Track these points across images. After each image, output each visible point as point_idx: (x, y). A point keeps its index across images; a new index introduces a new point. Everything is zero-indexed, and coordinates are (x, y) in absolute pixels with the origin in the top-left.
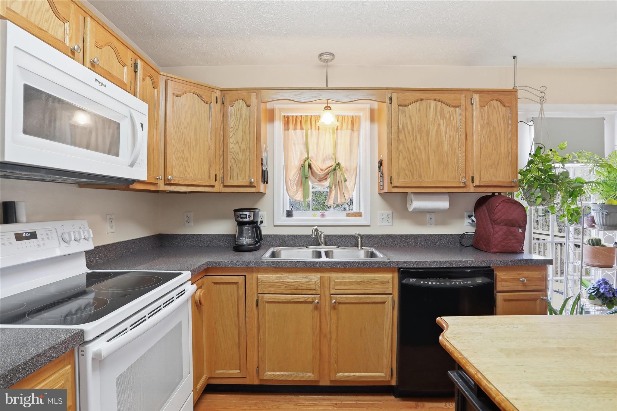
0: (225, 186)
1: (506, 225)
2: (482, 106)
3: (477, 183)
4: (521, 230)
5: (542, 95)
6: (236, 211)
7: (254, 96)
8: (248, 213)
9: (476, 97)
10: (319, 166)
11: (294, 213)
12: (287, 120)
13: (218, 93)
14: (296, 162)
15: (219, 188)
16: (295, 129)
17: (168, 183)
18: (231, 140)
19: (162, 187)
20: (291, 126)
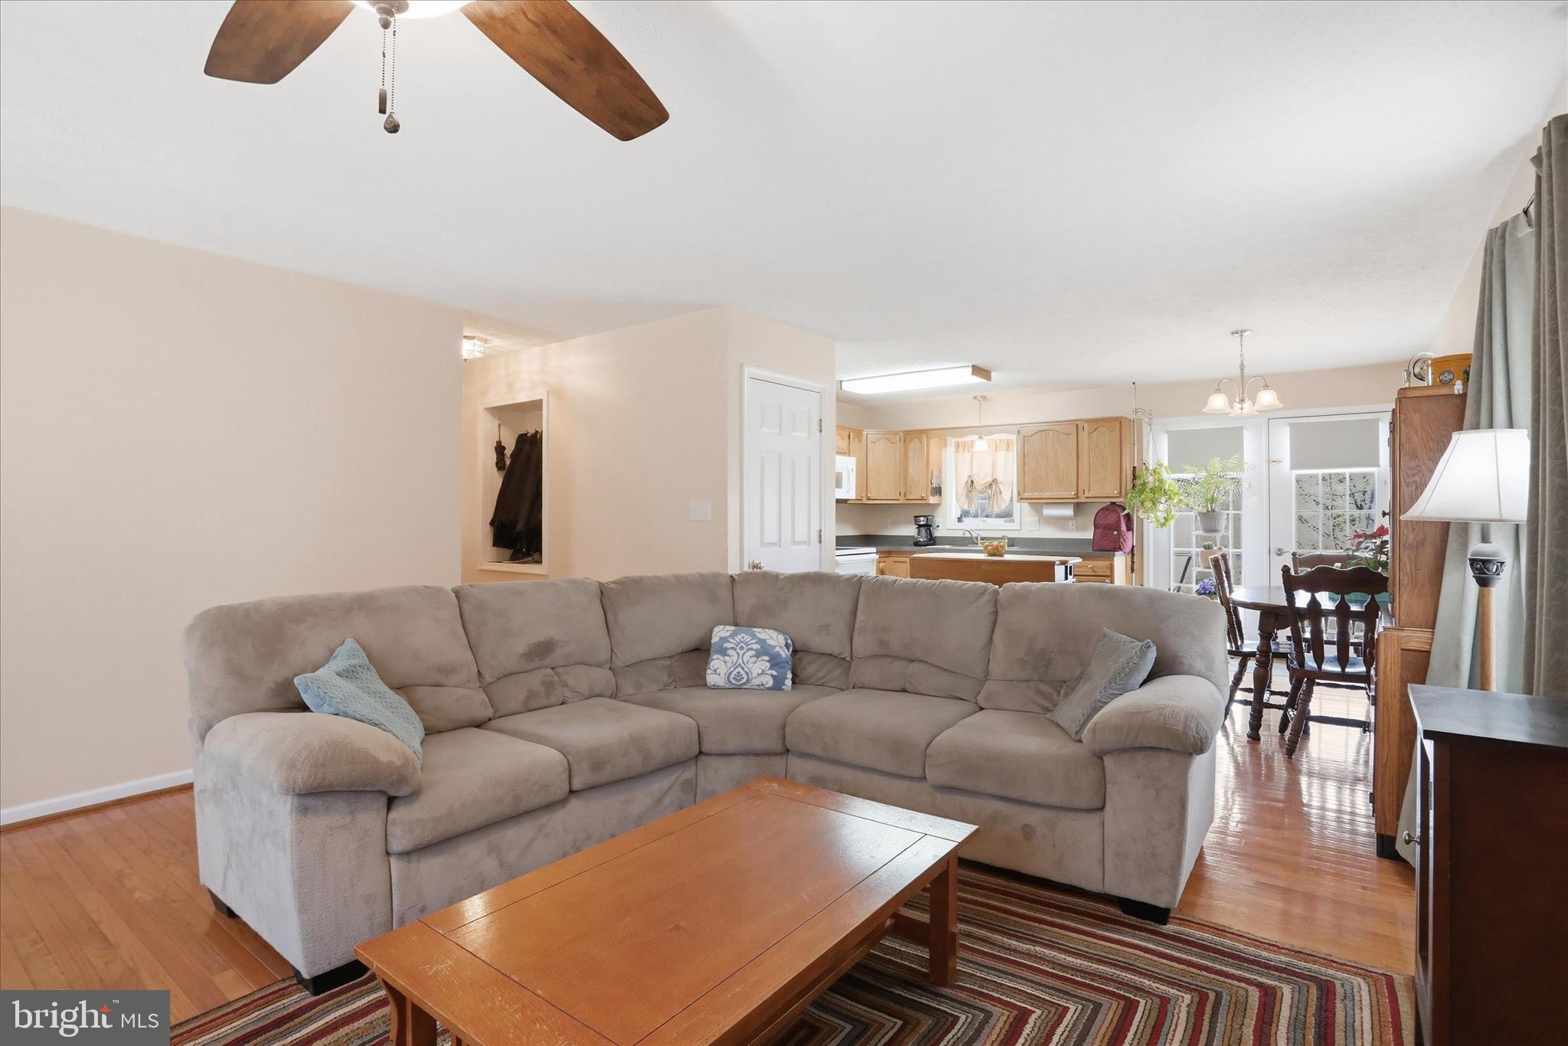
0: (907, 500)
1: (1104, 528)
2: (1089, 433)
3: (1087, 495)
4: (1115, 533)
5: (1150, 417)
6: (915, 517)
7: (924, 435)
8: (922, 519)
9: (1086, 425)
10: (981, 481)
11: (964, 519)
12: (958, 445)
13: (902, 434)
14: (964, 479)
15: (902, 501)
16: (964, 452)
17: (869, 499)
18: (910, 467)
19: (865, 501)
20: (961, 449)
